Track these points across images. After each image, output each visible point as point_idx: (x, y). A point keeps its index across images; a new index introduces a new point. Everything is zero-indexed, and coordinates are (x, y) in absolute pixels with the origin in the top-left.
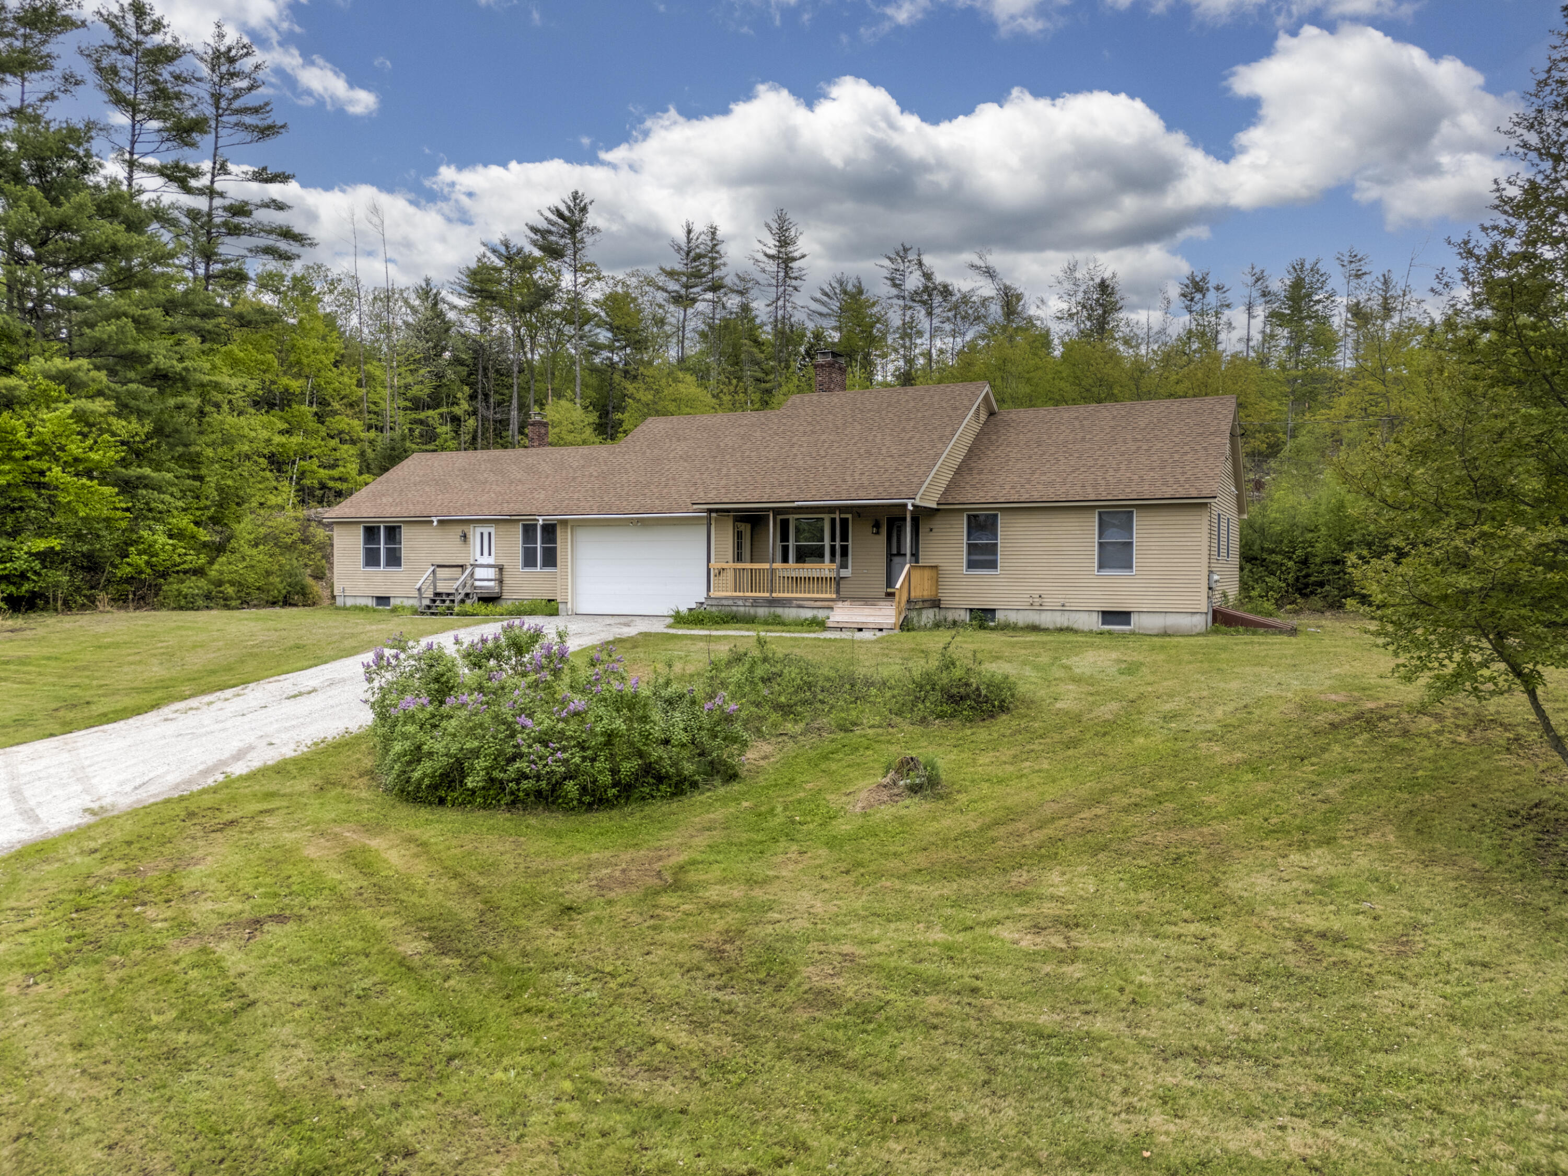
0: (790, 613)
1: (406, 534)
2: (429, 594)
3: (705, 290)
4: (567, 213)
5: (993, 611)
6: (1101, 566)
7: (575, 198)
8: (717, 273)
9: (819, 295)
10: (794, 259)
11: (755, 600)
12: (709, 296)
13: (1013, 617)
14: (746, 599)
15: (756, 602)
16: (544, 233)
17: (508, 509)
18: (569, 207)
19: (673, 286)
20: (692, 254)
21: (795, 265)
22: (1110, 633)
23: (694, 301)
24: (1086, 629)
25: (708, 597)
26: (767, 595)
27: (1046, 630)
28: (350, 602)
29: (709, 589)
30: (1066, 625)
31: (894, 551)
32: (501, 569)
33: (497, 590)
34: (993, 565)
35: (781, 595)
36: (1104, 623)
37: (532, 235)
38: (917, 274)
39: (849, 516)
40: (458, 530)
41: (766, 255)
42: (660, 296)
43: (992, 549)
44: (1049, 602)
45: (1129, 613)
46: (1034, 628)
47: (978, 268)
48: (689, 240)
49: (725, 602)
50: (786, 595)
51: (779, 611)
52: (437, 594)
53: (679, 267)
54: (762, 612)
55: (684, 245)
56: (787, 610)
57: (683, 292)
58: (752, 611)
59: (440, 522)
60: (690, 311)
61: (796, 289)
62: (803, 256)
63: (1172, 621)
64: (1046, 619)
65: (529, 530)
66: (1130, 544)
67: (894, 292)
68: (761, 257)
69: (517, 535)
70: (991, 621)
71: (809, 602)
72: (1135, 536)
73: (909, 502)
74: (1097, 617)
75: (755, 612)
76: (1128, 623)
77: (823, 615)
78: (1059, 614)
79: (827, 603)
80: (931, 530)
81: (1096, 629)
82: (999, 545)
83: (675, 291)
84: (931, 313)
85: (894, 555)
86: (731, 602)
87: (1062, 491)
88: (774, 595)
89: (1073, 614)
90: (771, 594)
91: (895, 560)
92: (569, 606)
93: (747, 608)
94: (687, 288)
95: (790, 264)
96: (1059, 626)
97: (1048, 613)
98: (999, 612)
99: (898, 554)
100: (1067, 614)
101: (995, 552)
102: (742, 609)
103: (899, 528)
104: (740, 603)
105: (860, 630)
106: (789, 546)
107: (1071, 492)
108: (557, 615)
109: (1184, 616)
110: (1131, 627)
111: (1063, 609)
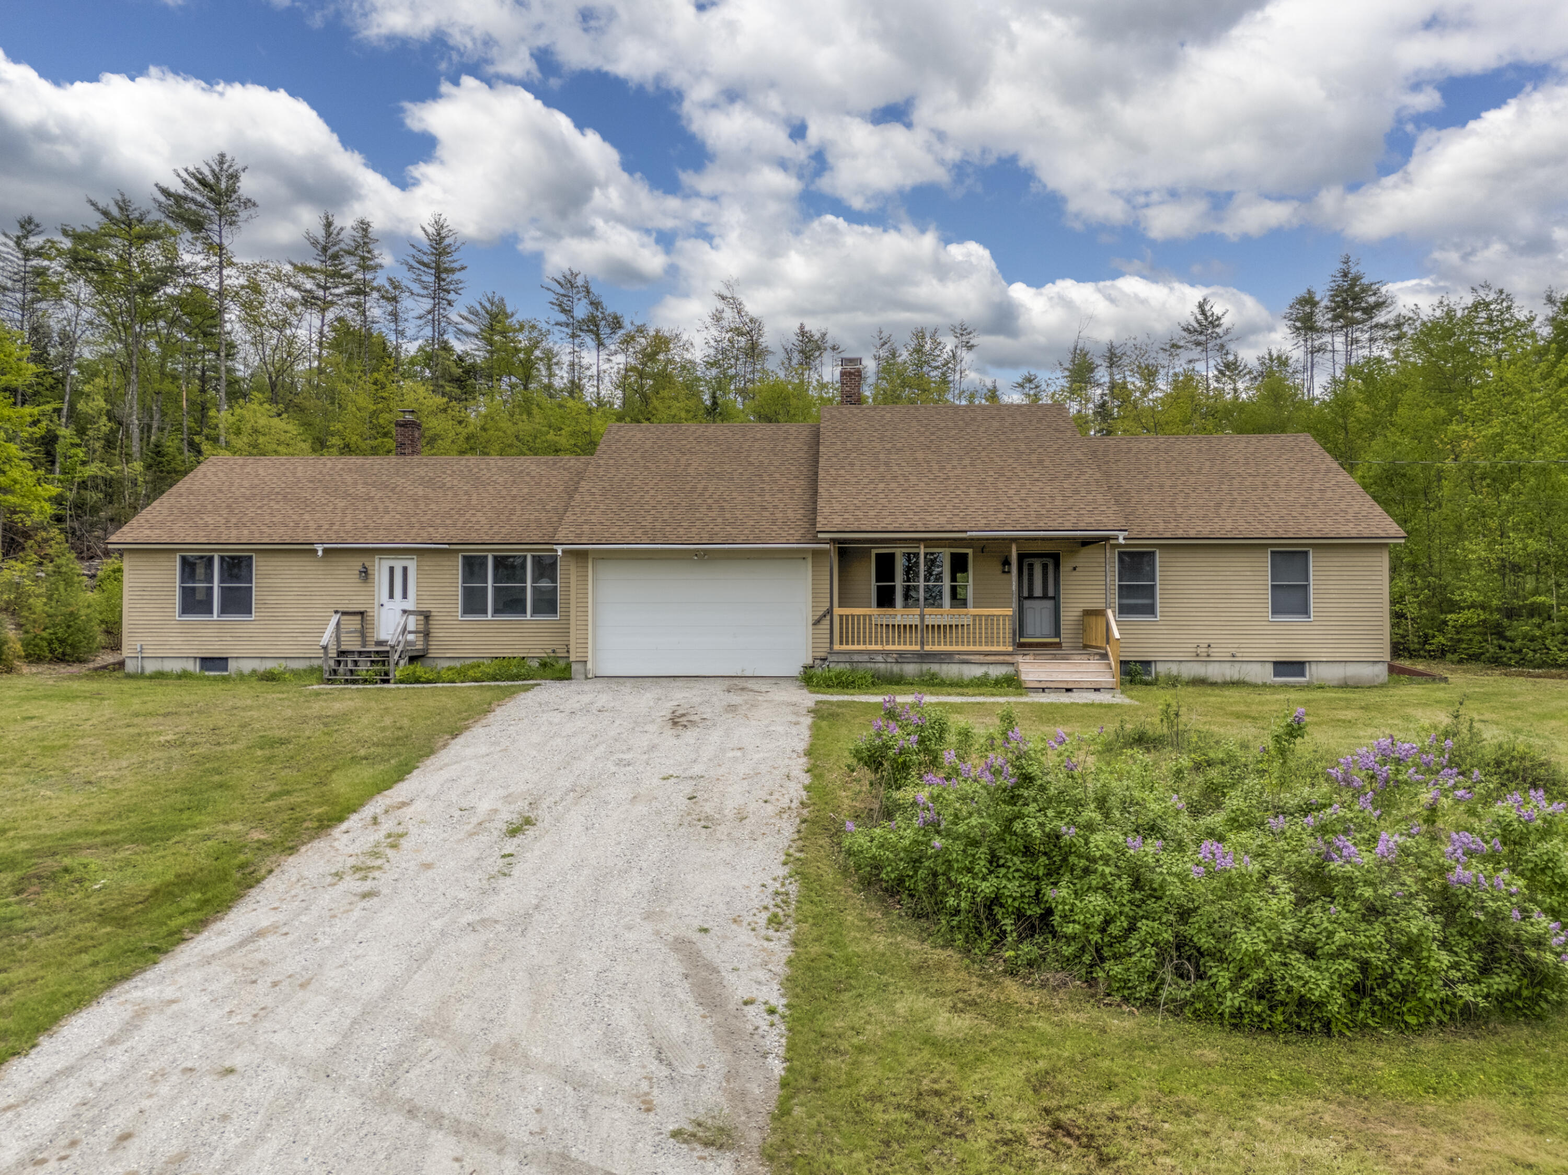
0: (950, 671)
1: (260, 566)
2: (333, 653)
3: (349, 293)
4: (210, 179)
5: (1148, 664)
6: (1275, 612)
7: (221, 162)
8: (369, 275)
9: (467, 314)
10: (452, 271)
11: (901, 654)
12: (354, 299)
13: (1174, 669)
14: (888, 653)
15: (901, 657)
16: (179, 199)
17: (440, 534)
18: (213, 171)
19: (307, 284)
20: (332, 250)
21: (450, 277)
22: (1286, 686)
24: (1260, 682)
25: (832, 652)
26: (918, 648)
27: (1214, 684)
28: (151, 667)
29: (831, 643)
30: (1236, 677)
31: (1026, 594)
32: (427, 616)
33: (420, 646)
34: (1150, 610)
35: (936, 648)
36: (1276, 674)
37: (162, 198)
38: (585, 301)
39: (969, 551)
40: (356, 564)
41: (421, 262)
42: (293, 294)
43: (1150, 591)
44: (1216, 653)
45: (1302, 664)
46: (1200, 682)
48: (328, 234)
49: (856, 658)
50: (943, 648)
51: (935, 668)
52: (342, 653)
53: (315, 263)
54: (910, 669)
55: (322, 240)
56: (945, 667)
57: (320, 293)
58: (896, 668)
59: (326, 551)
60: (329, 315)
61: (450, 303)
62: (463, 268)
63: (1353, 671)
64: (1214, 672)
65: (473, 566)
66: (1305, 588)
67: (563, 318)
68: (413, 263)
69: (456, 568)
70: (1146, 674)
71: (977, 657)
72: (1311, 578)
73: (1121, 535)
74: (1270, 668)
75: (901, 670)
76: (1303, 674)
77: (997, 672)
78: (1228, 665)
79: (1001, 658)
80: (1075, 569)
81: (1269, 682)
82: (1158, 587)
83: (310, 291)
84: (600, 344)
85: (1026, 598)
86: (866, 658)
87: (1229, 527)
88: (927, 648)
89: (1244, 666)
90: (922, 647)
91: (1027, 603)
92: (589, 665)
93: (889, 665)
94: (325, 288)
95: (444, 276)
96: (1228, 679)
97: (1217, 665)
98: (1159, 665)
99: (1031, 597)
100: (1237, 666)
101: (1152, 596)
102: (882, 666)
103: (1031, 566)
104: (880, 658)
105: (1068, 690)
106: (894, 587)
107: (1241, 528)
108: (569, 678)
109: (1365, 665)
110: (1307, 678)
111: (1233, 660)
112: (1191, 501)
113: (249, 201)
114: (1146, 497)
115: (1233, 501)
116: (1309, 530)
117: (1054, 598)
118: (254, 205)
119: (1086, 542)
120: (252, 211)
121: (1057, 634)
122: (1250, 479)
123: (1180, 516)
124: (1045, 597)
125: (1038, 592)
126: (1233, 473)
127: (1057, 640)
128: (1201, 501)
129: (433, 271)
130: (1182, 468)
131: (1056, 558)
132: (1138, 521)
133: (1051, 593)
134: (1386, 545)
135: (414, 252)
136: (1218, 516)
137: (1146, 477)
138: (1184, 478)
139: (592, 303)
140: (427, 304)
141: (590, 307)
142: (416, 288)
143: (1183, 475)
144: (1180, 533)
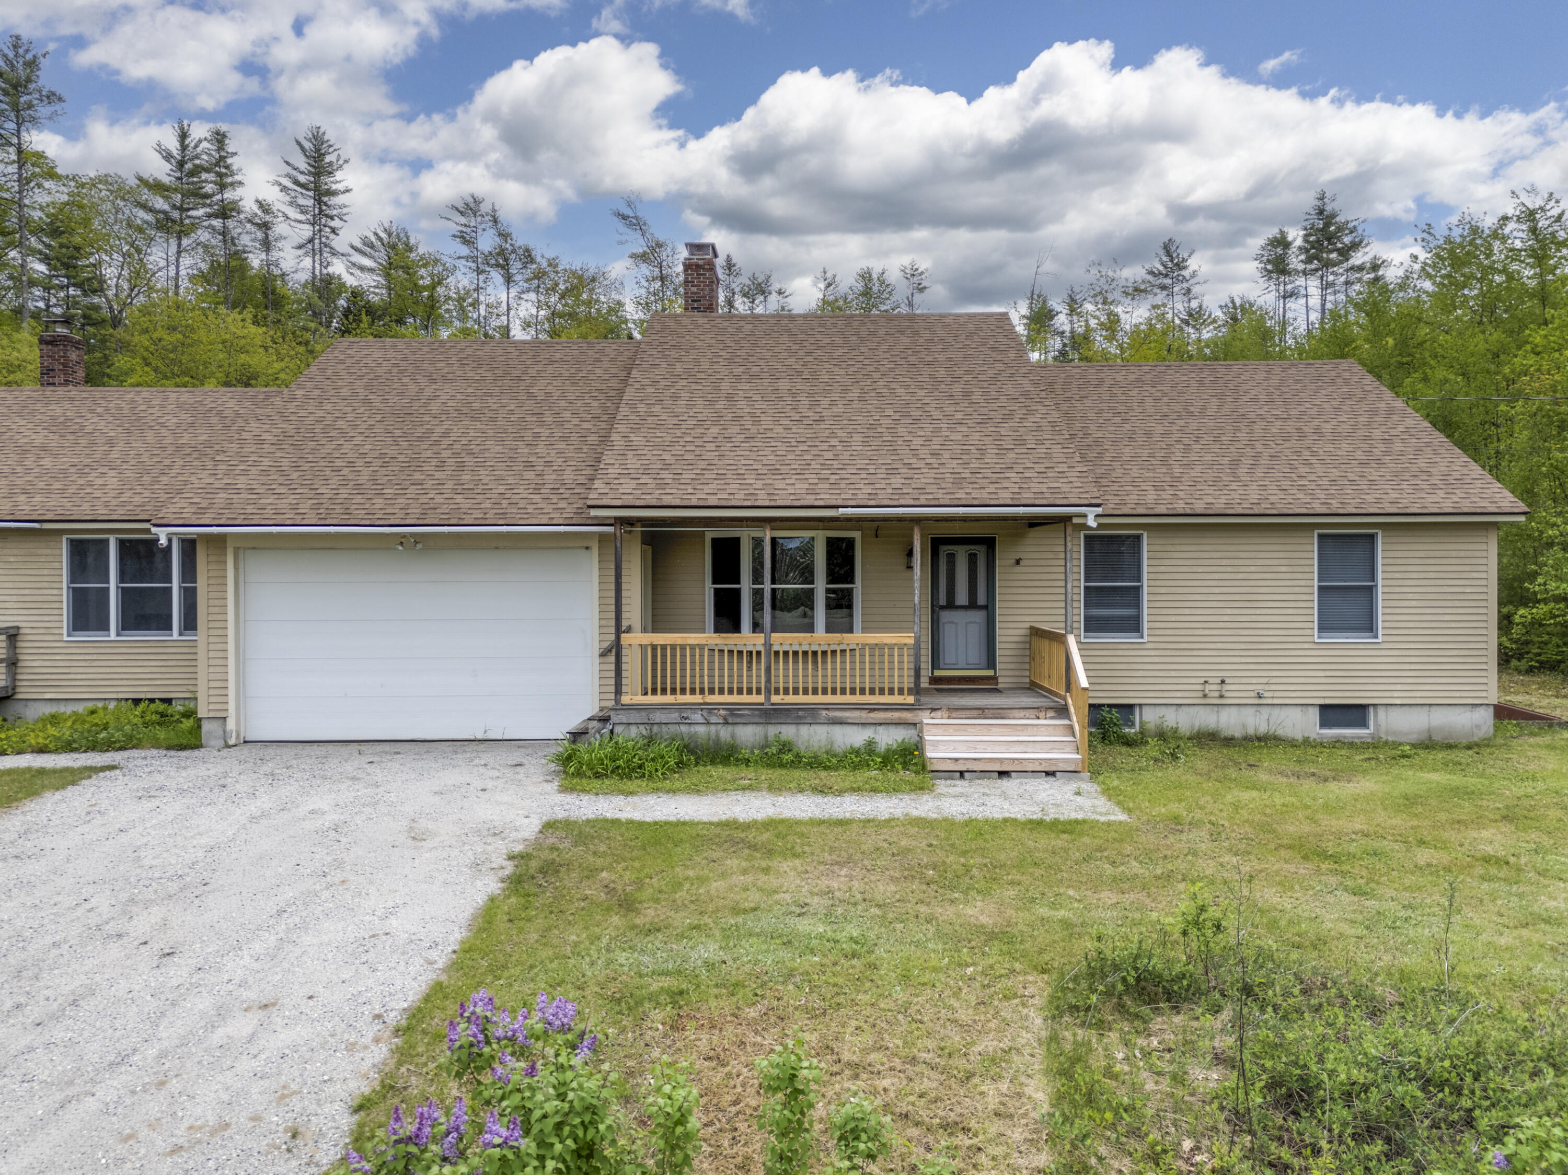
0: (812, 737)
3: (209, 216)
5: (1129, 708)
6: (1324, 627)
7: (16, 46)
8: (229, 195)
9: (358, 244)
10: (334, 193)
11: (732, 710)
12: (217, 223)
13: (1170, 719)
14: (711, 708)
15: (733, 715)
17: (31, 507)
19: (160, 203)
20: (189, 166)
21: (333, 201)
22: (1337, 743)
23: (194, 227)
24: (1299, 736)
25: (617, 707)
26: (761, 699)
27: (1228, 741)
29: (618, 691)
30: (1263, 729)
31: (943, 601)
33: (6, 682)
34: (1133, 625)
35: (791, 699)
36: (1323, 725)
38: (491, 232)
39: (856, 535)
41: (297, 183)
42: (142, 215)
43: (1133, 595)
44: (1233, 691)
45: (1363, 708)
46: (1208, 739)
47: (624, 217)
48: (184, 147)
49: (658, 717)
50: (802, 699)
51: (788, 732)
53: (166, 180)
54: (748, 735)
55: (176, 152)
56: (804, 730)
57: (176, 215)
58: (725, 733)
60: (185, 242)
61: (334, 231)
62: (348, 191)
64: (1229, 721)
65: (86, 556)
66: (1370, 591)
67: (464, 250)
68: (287, 182)
69: (55, 562)
70: (1126, 725)
71: (856, 714)
72: (1380, 575)
73: (1091, 513)
74: (1314, 715)
75: (733, 736)
76: (1364, 724)
77: (888, 738)
78: (1251, 710)
79: (896, 715)
80: (1018, 562)
81: (1313, 736)
82: (1145, 590)
83: (164, 212)
84: (509, 280)
85: (942, 608)
86: (674, 716)
87: (1254, 497)
88: (775, 699)
89: (1276, 711)
90: (768, 698)
91: (946, 616)
92: (231, 725)
93: (713, 728)
94: (181, 209)
95: (325, 199)
96: (1251, 731)
97: (1234, 710)
98: (1145, 709)
99: (951, 605)
100: (1265, 711)
101: (1137, 604)
102: (701, 730)
103: (951, 558)
104: (697, 717)
105: (1003, 774)
106: (738, 591)
107: (1273, 499)
108: (198, 746)
109: (1462, 709)
110: (1372, 729)
111: (1259, 702)
112: (1193, 457)
113: (54, 94)
114: (1127, 450)
115: (1257, 456)
116: (1378, 501)
117: (986, 607)
118: (60, 99)
119: (1035, 523)
120: (57, 107)
121: (991, 662)
122: (1279, 423)
123: (1179, 479)
124: (972, 605)
125: (962, 597)
126: (1252, 415)
127: (990, 673)
128: (1208, 457)
129: (311, 193)
130: (1178, 407)
131: (989, 543)
132: (1115, 487)
133: (981, 600)
134: (1495, 524)
135: (289, 170)
136: (1237, 479)
137: (1125, 421)
138: (1182, 423)
139: (500, 235)
140: (306, 231)
141: (497, 239)
142: (293, 213)
143: (1180, 417)
144: (1180, 507)
